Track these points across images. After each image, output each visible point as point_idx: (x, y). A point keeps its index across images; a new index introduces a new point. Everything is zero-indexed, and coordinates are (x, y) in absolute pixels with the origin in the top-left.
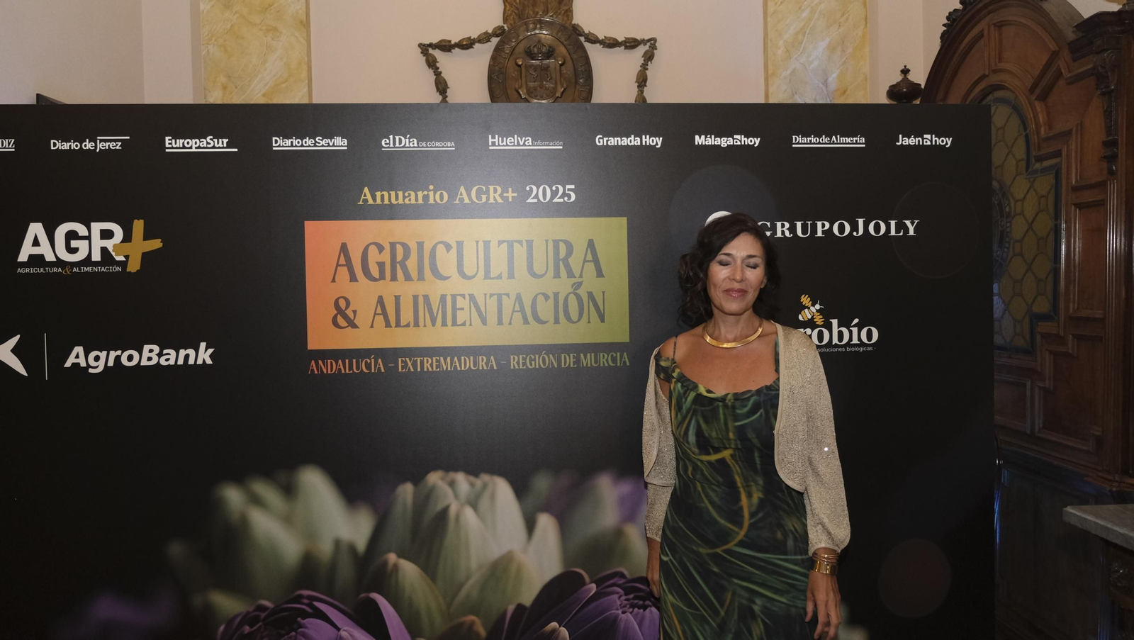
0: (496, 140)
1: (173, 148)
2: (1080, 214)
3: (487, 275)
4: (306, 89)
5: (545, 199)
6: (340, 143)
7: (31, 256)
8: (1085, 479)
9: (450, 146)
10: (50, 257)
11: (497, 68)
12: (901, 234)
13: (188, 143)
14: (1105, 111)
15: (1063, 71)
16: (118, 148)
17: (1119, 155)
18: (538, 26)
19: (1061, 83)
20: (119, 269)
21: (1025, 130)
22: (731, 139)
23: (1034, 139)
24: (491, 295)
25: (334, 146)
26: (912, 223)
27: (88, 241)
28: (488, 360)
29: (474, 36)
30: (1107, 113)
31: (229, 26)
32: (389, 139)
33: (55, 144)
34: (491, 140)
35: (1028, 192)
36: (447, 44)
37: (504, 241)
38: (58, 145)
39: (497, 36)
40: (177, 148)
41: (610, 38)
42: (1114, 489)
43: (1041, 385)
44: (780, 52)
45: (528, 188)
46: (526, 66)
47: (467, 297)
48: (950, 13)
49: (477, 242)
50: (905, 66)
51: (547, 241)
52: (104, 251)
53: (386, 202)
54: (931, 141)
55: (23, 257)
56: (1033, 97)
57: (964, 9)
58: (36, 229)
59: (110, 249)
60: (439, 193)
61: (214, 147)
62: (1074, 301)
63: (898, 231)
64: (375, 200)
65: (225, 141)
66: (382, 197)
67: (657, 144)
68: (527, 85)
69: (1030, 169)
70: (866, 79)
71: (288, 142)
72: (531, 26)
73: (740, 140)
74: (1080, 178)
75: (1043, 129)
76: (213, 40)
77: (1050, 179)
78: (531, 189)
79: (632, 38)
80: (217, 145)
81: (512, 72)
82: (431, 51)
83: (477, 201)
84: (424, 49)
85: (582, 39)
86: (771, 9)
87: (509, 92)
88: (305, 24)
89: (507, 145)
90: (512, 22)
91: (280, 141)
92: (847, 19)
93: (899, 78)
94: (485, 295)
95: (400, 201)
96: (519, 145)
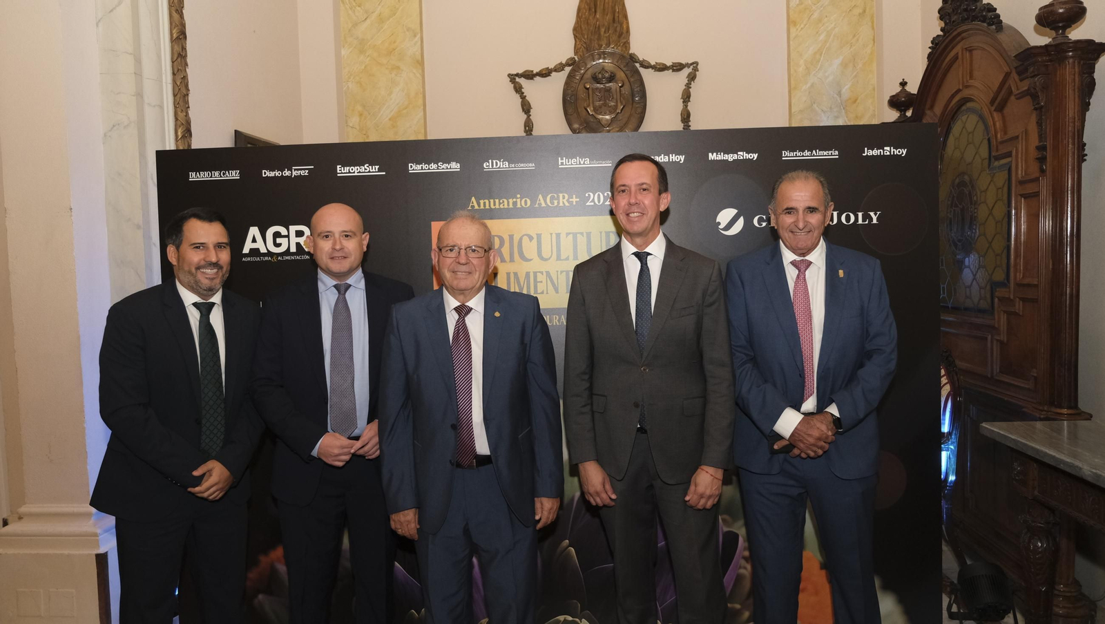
0: (564, 161)
1: (342, 173)
2: (1025, 202)
3: (559, 258)
4: (422, 114)
5: (599, 201)
6: (455, 166)
7: (251, 250)
8: (1024, 409)
9: (531, 166)
10: (263, 250)
11: (570, 91)
12: (867, 222)
13: (352, 169)
14: (1037, 123)
15: (1013, 89)
16: (306, 174)
17: (1048, 157)
18: (602, 56)
19: (1013, 98)
20: (308, 257)
21: (988, 134)
22: (736, 155)
23: (995, 143)
24: (562, 272)
25: (450, 168)
26: (876, 214)
27: (287, 239)
28: (560, 319)
29: (551, 66)
30: (1039, 124)
31: (363, 67)
32: (489, 163)
33: (265, 173)
34: (560, 161)
35: (989, 184)
36: (530, 73)
37: (570, 233)
38: (267, 174)
39: (570, 66)
40: (345, 173)
41: (660, 64)
42: (1042, 416)
43: (999, 338)
44: (801, 69)
45: (587, 195)
46: (593, 89)
47: (545, 273)
48: (934, 38)
49: (551, 234)
50: (903, 80)
51: (601, 233)
52: (298, 245)
53: (487, 207)
54: (890, 152)
55: (246, 250)
56: (993, 108)
57: (944, 35)
58: (254, 231)
59: (302, 244)
60: (524, 200)
61: (369, 172)
62: (1020, 272)
63: (864, 220)
64: (479, 205)
65: (377, 167)
66: (485, 203)
67: (681, 160)
68: (593, 103)
69: (991, 167)
70: (874, 89)
71: (419, 167)
72: (597, 57)
73: (743, 155)
74: (1025, 174)
75: (999, 136)
76: (352, 78)
77: (1004, 174)
78: (589, 195)
79: (678, 63)
80: (370, 170)
81: (582, 94)
82: (518, 79)
83: (550, 205)
84: (513, 78)
85: (637, 65)
86: (793, 35)
87: (579, 110)
88: (421, 63)
89: (572, 164)
90: (582, 54)
91: (414, 166)
92: (858, 40)
93: (899, 89)
94: (557, 271)
95: (497, 206)
96: (580, 164)
